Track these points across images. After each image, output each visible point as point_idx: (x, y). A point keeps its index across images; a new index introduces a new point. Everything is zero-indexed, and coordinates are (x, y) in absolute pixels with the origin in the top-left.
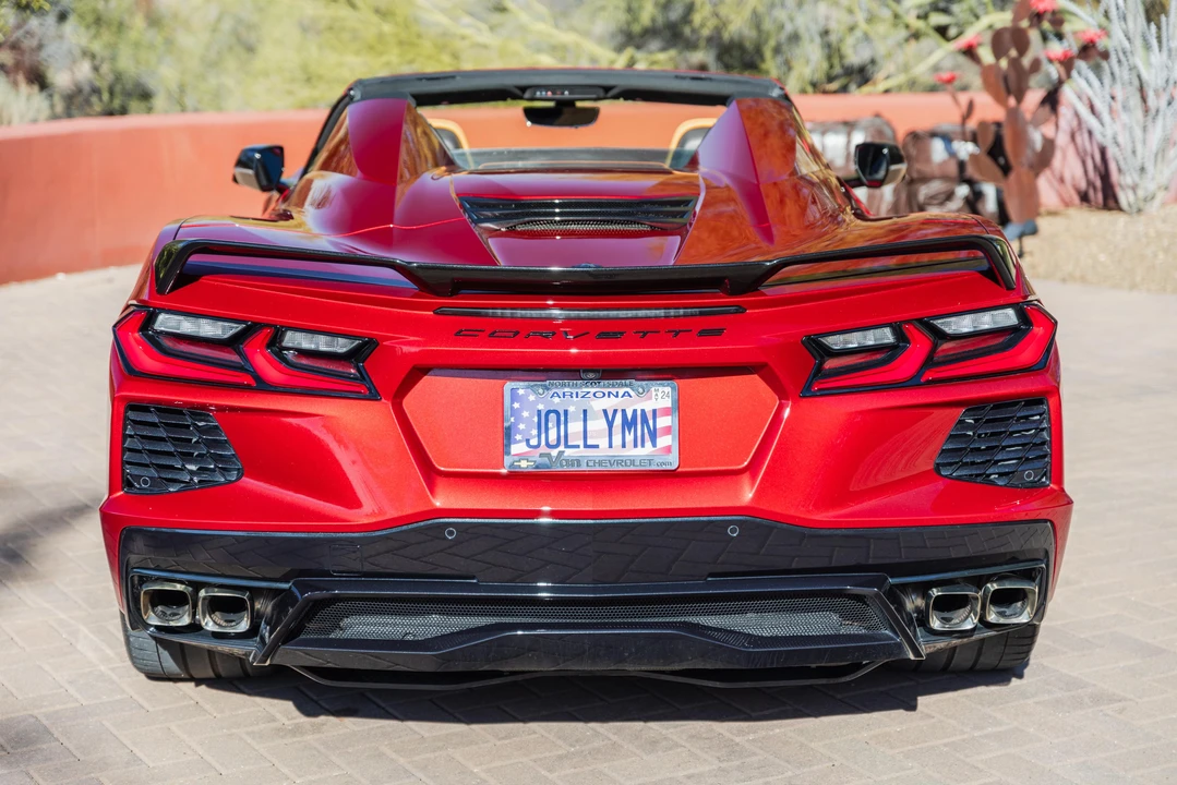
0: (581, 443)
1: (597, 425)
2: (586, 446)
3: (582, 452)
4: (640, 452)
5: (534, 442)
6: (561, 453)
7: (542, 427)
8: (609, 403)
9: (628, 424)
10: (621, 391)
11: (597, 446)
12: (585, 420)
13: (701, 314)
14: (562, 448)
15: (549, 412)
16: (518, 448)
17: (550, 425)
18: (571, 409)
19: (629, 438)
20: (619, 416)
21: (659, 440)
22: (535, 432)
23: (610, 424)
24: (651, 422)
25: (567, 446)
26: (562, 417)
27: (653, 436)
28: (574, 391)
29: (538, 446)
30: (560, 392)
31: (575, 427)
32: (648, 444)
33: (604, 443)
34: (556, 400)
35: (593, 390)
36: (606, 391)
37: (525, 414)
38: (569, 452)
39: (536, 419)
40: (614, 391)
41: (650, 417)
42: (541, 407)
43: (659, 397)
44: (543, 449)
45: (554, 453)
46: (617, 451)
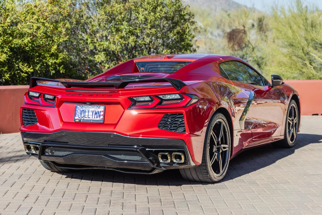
0: (87, 117)
1: (91, 113)
2: (88, 118)
3: (87, 119)
4: (97, 119)
5: (79, 116)
6: (84, 119)
7: (81, 114)
8: (93, 109)
9: (96, 114)
10: (95, 107)
11: (90, 118)
12: (88, 112)
13: (111, 92)
14: (84, 118)
15: (83, 111)
16: (76, 118)
17: (82, 113)
18: (86, 110)
19: (96, 116)
20: (94, 112)
21: (101, 117)
22: (80, 114)
23: (93, 113)
24: (100, 113)
25: (85, 118)
26: (85, 112)
27: (100, 116)
28: (87, 107)
29: (80, 117)
30: (85, 107)
31: (87, 114)
32: (99, 118)
33: (91, 117)
34: (84, 108)
35: (90, 107)
36: (93, 107)
37: (79, 111)
38: (85, 119)
39: (80, 112)
40: (94, 107)
41: (100, 112)
42: (81, 110)
43: (102, 108)
44: (81, 118)
45: (82, 119)
46: (93, 119)
